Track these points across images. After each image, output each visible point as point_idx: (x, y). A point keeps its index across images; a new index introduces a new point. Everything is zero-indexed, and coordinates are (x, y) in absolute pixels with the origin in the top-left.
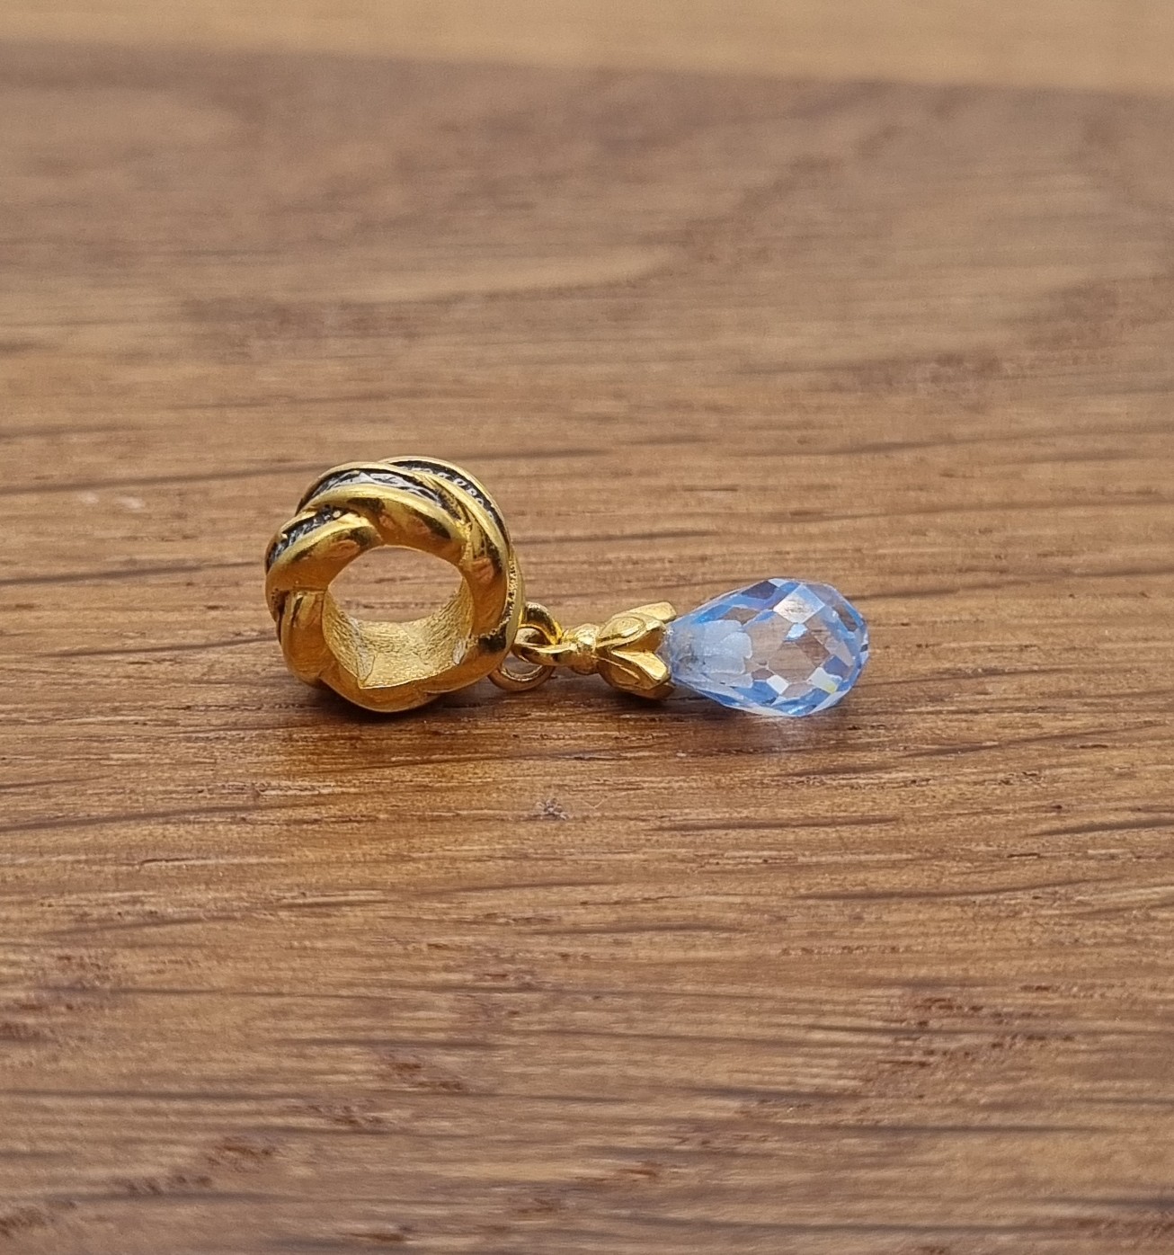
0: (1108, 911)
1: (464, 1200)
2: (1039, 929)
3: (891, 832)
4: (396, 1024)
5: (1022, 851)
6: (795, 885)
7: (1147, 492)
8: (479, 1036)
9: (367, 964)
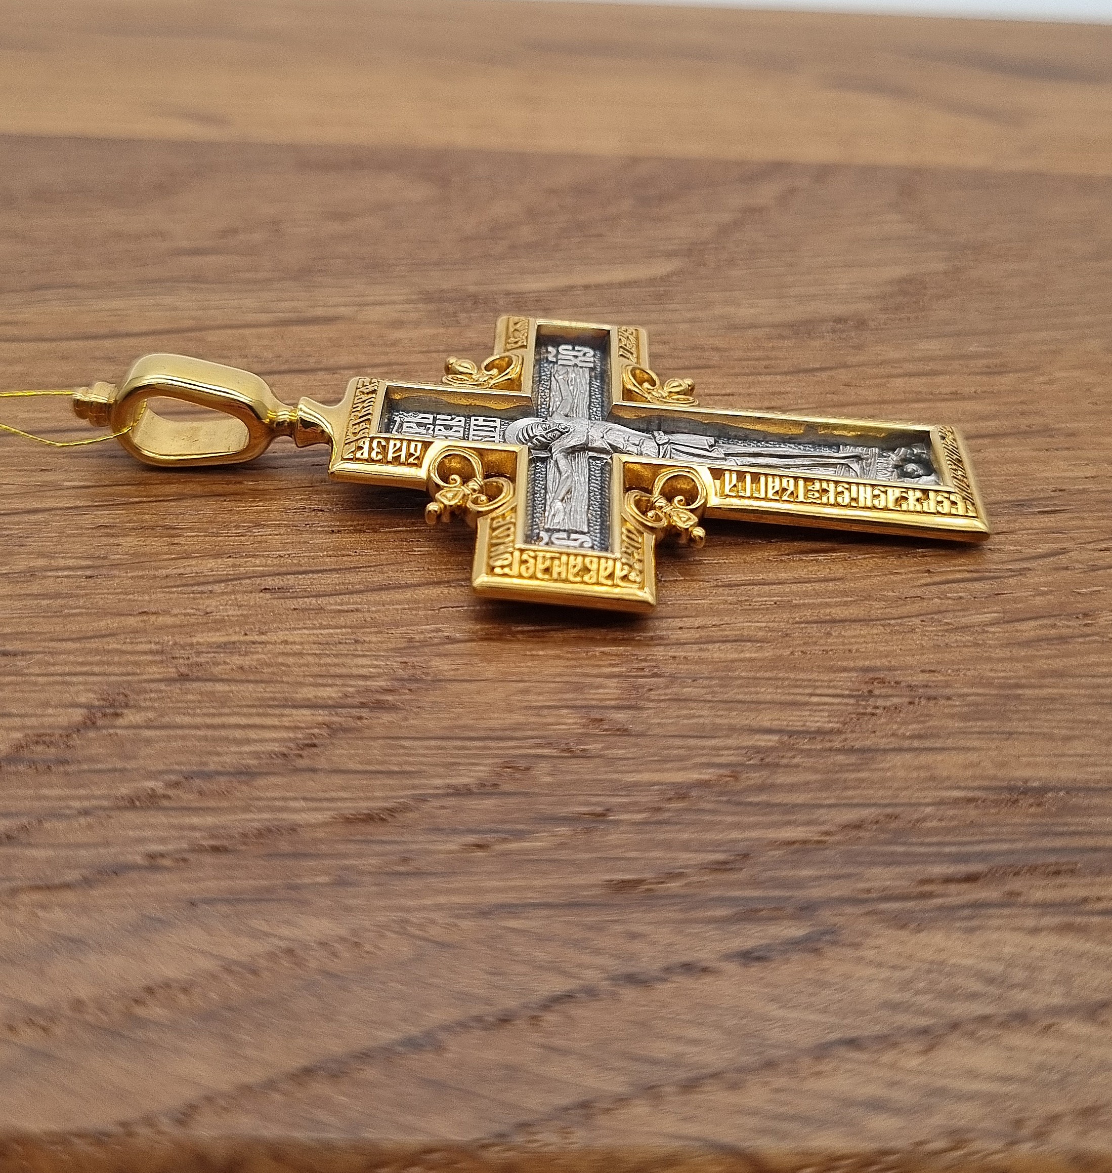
0: (962, 627)
1: (635, 793)
2: (926, 638)
3: (840, 586)
4: (588, 696)
5: (911, 595)
6: (793, 616)
7: (956, 393)
8: (633, 703)
9: (568, 663)
